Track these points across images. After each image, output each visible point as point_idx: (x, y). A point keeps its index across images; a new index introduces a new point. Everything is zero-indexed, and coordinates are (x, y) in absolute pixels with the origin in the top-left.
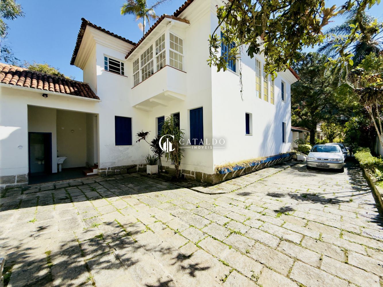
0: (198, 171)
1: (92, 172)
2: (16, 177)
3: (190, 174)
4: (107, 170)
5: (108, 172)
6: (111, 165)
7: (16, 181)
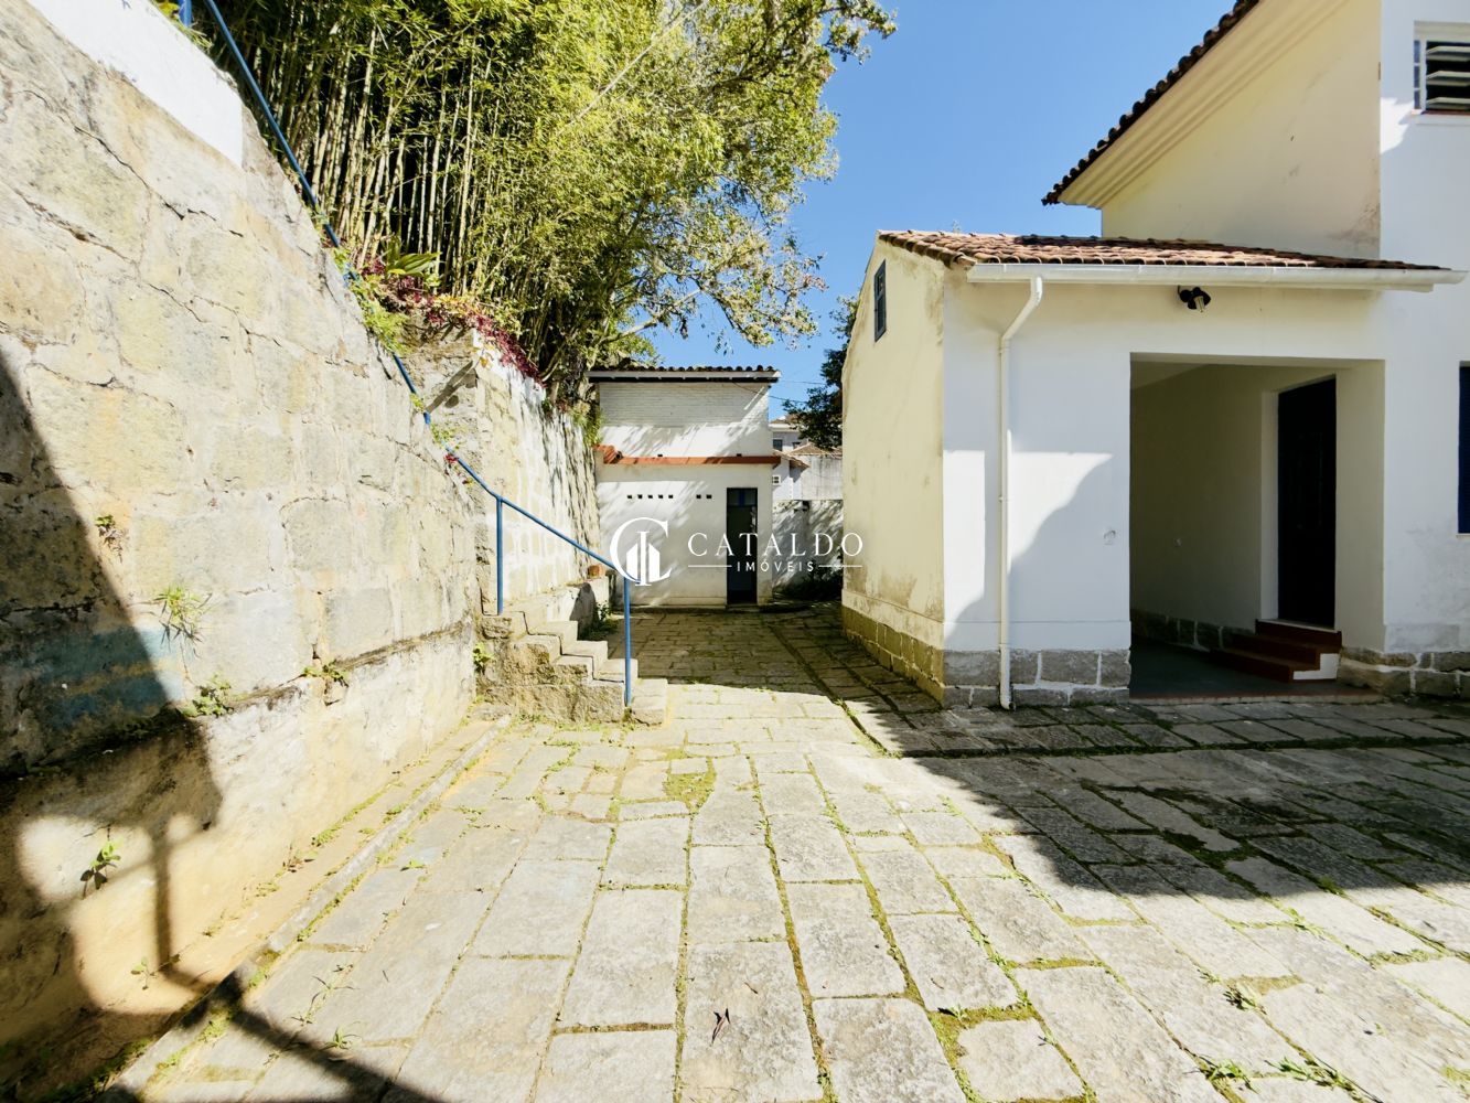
2: (1100, 660)
4: (1415, 668)
5: (1426, 679)
6: (1438, 642)
7: (1099, 674)
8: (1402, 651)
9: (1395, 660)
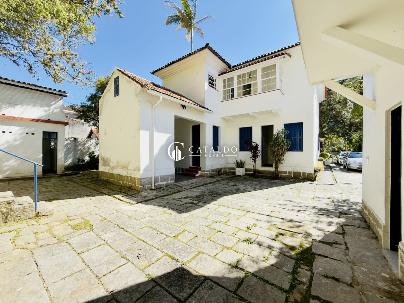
0: (296, 171)
1: (198, 173)
2: (170, 176)
3: (287, 174)
4: (209, 172)
5: (210, 174)
6: (211, 168)
7: (170, 179)
8: (208, 170)
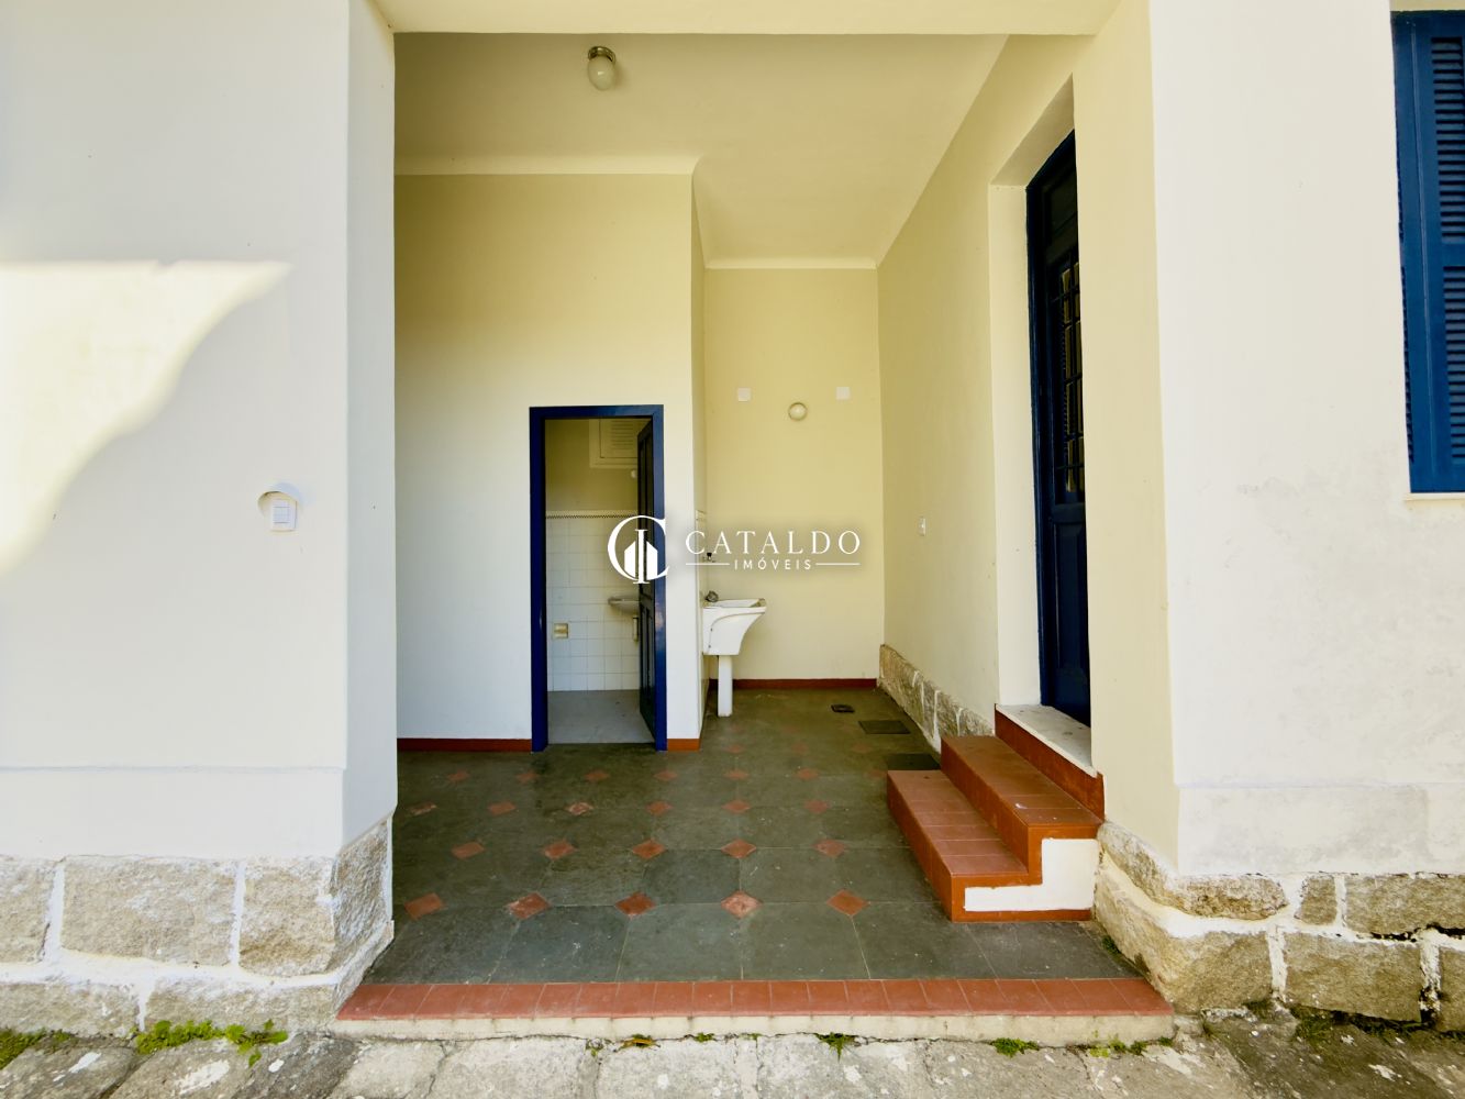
1: (1026, 868)
2: (241, 890)
4: (1281, 927)
5: (1311, 962)
8: (1236, 871)
9: (1210, 901)
